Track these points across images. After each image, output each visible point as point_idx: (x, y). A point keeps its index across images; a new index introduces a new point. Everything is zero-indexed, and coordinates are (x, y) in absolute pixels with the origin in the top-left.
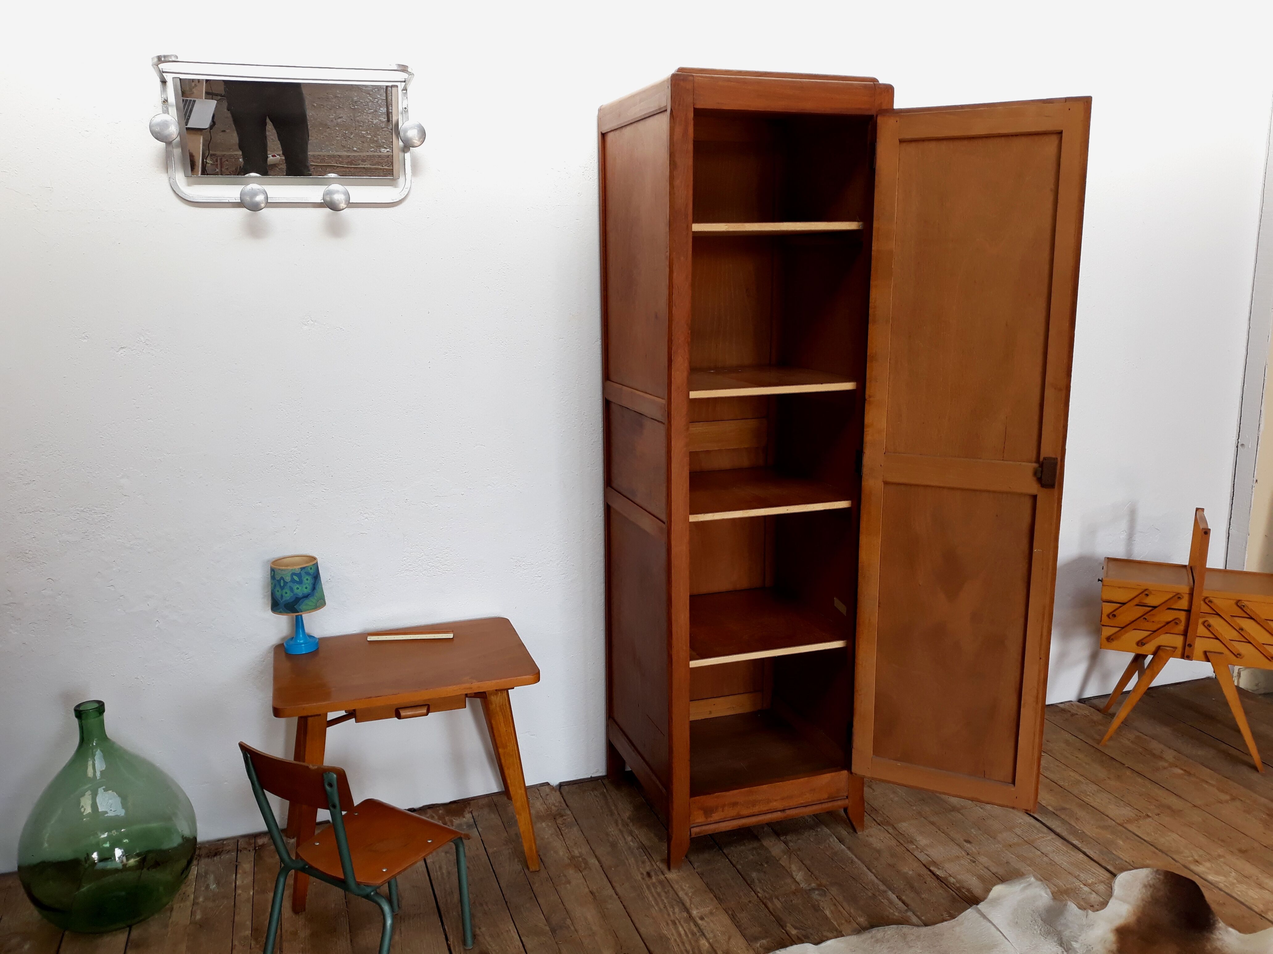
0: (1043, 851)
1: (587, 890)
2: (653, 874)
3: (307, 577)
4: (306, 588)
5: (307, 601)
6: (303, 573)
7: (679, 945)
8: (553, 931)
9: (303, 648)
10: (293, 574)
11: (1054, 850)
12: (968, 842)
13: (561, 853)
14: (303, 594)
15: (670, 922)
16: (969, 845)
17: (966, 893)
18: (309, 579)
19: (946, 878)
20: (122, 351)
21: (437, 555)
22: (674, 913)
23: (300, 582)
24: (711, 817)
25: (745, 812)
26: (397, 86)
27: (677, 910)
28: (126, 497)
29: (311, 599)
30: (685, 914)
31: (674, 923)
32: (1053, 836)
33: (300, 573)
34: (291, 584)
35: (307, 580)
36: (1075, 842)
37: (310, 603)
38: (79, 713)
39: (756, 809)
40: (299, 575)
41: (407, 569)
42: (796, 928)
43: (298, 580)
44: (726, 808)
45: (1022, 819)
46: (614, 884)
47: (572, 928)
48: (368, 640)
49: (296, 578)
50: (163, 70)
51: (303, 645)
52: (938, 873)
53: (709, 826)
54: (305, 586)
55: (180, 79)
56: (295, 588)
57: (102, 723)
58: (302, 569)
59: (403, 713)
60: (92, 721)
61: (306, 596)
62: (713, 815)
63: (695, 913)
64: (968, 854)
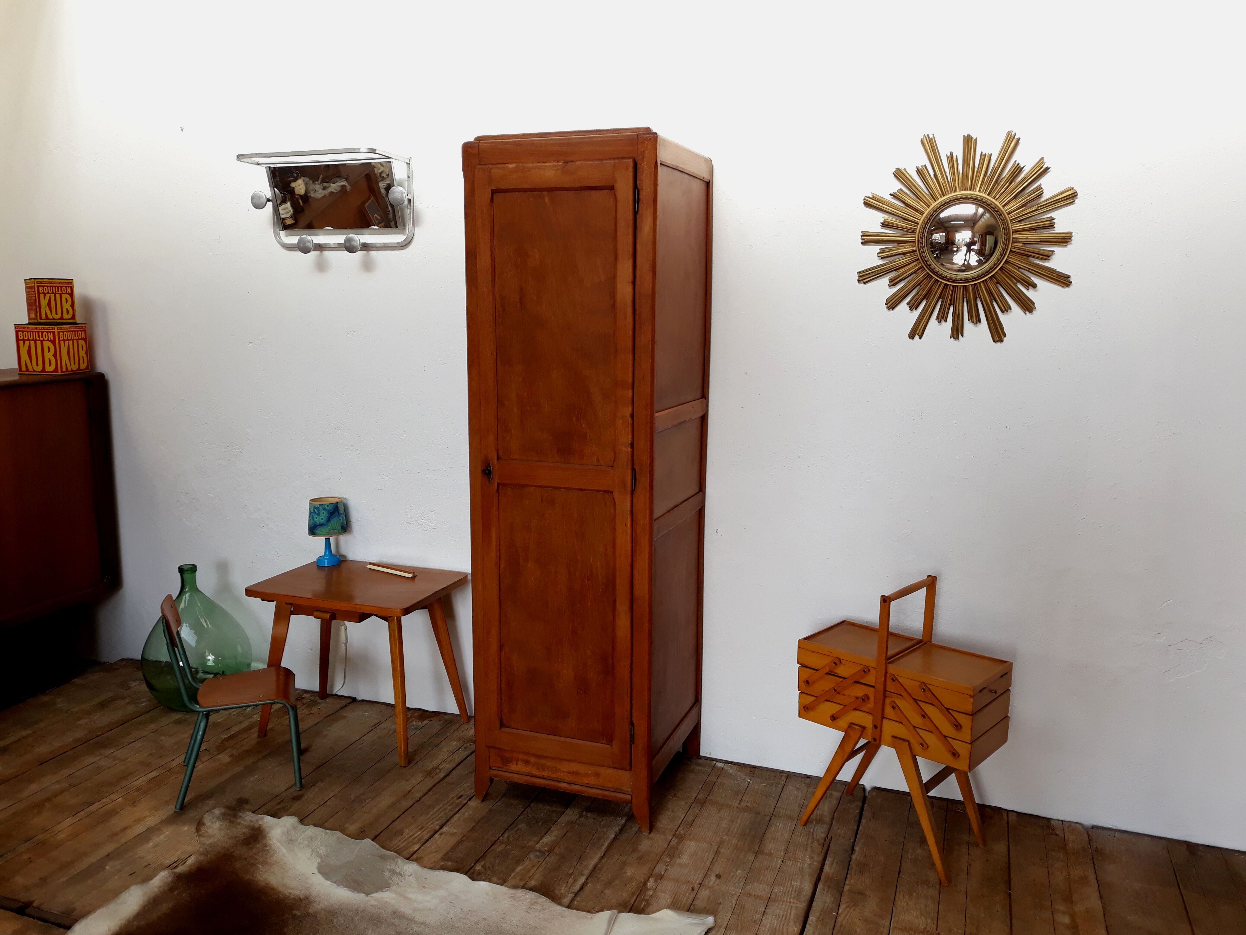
0: (767, 910)
1: (410, 789)
2: (463, 797)
3: (323, 511)
4: (322, 519)
5: (321, 529)
6: (321, 508)
7: (400, 841)
8: (353, 801)
9: (326, 562)
10: (315, 508)
11: (779, 914)
12: (718, 876)
13: (433, 763)
14: (319, 523)
15: (420, 827)
16: (713, 878)
17: (643, 905)
18: (325, 513)
19: (648, 889)
20: (250, 345)
21: (428, 515)
22: (432, 824)
23: (318, 514)
24: (507, 766)
25: (535, 772)
26: (390, 162)
27: (437, 822)
28: (250, 441)
29: (325, 527)
30: (437, 827)
31: (422, 828)
32: (803, 905)
33: (319, 507)
34: (313, 514)
35: (323, 513)
36: (812, 918)
37: (323, 530)
38: (181, 570)
39: (545, 774)
40: (318, 509)
41: (408, 521)
42: (483, 866)
43: (317, 512)
44: (519, 763)
45: (801, 883)
46: (430, 793)
47: (364, 805)
48: (367, 567)
49: (316, 511)
50: (259, 163)
51: (326, 560)
52: (649, 884)
53: (506, 773)
54: (321, 518)
55: (270, 167)
56: (315, 518)
57: (194, 579)
58: (320, 505)
59: (315, 613)
60: (187, 576)
61: (322, 525)
62: (508, 764)
63: (445, 829)
64: (701, 884)
